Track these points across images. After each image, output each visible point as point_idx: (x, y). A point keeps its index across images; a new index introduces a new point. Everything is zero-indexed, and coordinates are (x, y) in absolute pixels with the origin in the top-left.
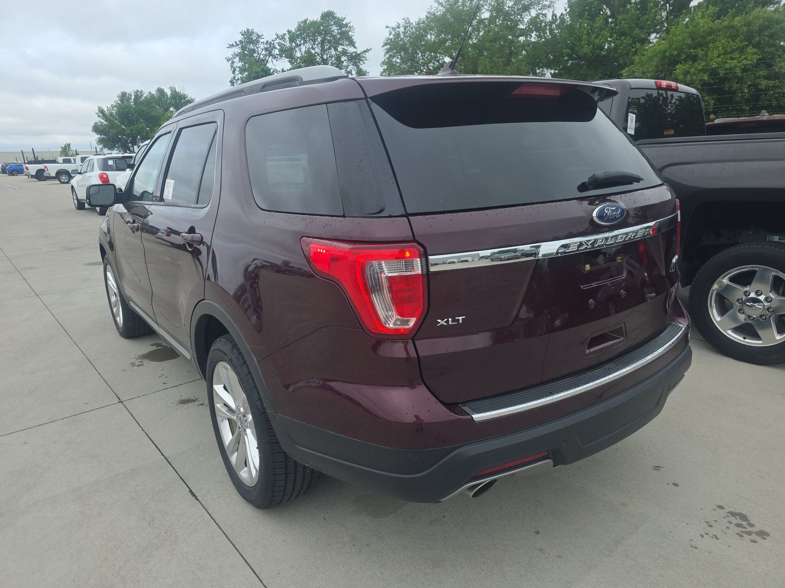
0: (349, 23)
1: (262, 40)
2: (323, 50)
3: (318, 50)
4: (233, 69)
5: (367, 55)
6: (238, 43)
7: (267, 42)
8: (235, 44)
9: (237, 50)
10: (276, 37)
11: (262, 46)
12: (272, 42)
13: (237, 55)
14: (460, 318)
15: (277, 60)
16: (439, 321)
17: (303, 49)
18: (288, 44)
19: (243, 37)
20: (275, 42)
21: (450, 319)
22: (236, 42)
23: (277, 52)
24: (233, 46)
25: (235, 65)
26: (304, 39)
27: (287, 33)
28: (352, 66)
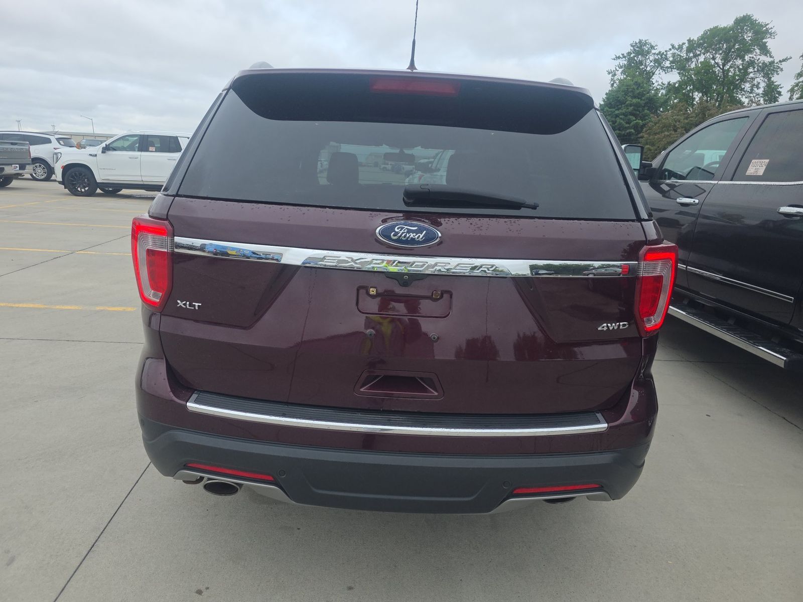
0: (772, 28)
1: (653, 51)
2: (726, 60)
3: (719, 60)
4: (612, 82)
5: (783, 65)
6: (625, 55)
7: (660, 52)
8: (622, 56)
9: (623, 62)
10: (671, 47)
11: (652, 58)
12: (665, 53)
13: (621, 67)
14: (197, 304)
15: (666, 73)
16: (179, 301)
17: (702, 59)
18: (684, 54)
19: (632, 48)
20: (668, 53)
21: (188, 303)
22: (623, 55)
23: (667, 64)
24: (619, 58)
25: (616, 78)
26: (705, 48)
27: (687, 42)
28: (762, 78)
